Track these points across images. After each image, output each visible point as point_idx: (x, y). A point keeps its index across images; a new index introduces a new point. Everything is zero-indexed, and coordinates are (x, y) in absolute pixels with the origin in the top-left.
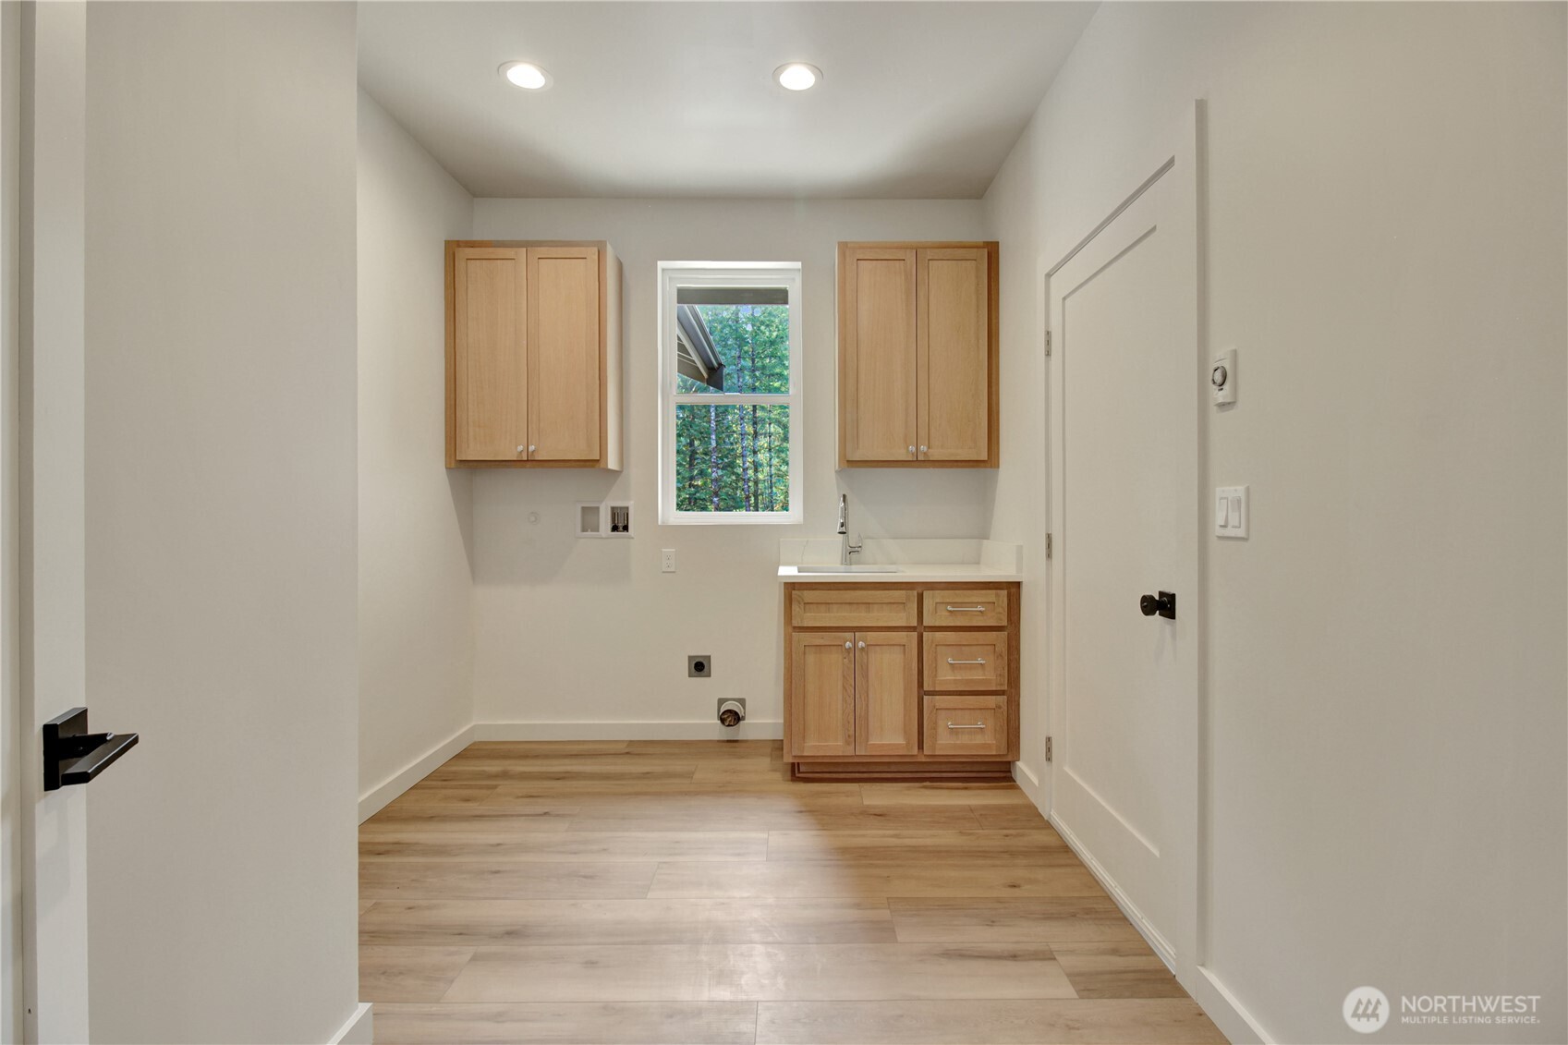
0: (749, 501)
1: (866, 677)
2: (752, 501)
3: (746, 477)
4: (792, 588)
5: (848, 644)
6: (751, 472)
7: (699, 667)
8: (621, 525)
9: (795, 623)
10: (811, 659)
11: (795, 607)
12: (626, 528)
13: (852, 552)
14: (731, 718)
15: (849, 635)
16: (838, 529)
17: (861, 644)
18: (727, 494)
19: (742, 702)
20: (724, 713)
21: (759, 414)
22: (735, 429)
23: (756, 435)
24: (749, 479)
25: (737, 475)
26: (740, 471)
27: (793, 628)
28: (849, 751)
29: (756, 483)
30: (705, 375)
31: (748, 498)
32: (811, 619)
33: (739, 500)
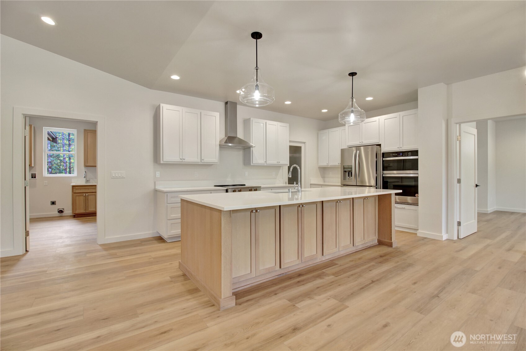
0: (66, 170)
1: (88, 200)
2: (68, 170)
3: (65, 161)
4: (73, 186)
5: (84, 195)
6: (67, 159)
7: (53, 203)
8: (34, 177)
9: (74, 192)
10: (77, 198)
11: (74, 189)
12: (35, 177)
13: (87, 181)
14: (61, 211)
15: (85, 194)
16: (84, 177)
17: (87, 195)
18: (56, 168)
19: (63, 209)
20: (59, 211)
21: (71, 137)
22: (60, 142)
23: (70, 145)
24: (66, 162)
25: (61, 160)
26: (62, 159)
27: (73, 193)
28: (85, 212)
29: (70, 163)
30: (51, 140)
31: (66, 169)
32: (77, 191)
33: (61, 170)
